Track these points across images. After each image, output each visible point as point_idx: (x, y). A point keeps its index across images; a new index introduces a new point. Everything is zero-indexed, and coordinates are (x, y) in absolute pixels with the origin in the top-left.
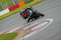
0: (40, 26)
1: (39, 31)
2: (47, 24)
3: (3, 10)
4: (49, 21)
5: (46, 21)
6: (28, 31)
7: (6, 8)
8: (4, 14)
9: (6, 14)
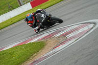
0: (80, 31)
1: (80, 39)
2: (92, 28)
3: (21, 5)
4: (95, 24)
5: (90, 23)
6: (61, 40)
7: (27, 3)
8: (23, 12)
9: (26, 12)
